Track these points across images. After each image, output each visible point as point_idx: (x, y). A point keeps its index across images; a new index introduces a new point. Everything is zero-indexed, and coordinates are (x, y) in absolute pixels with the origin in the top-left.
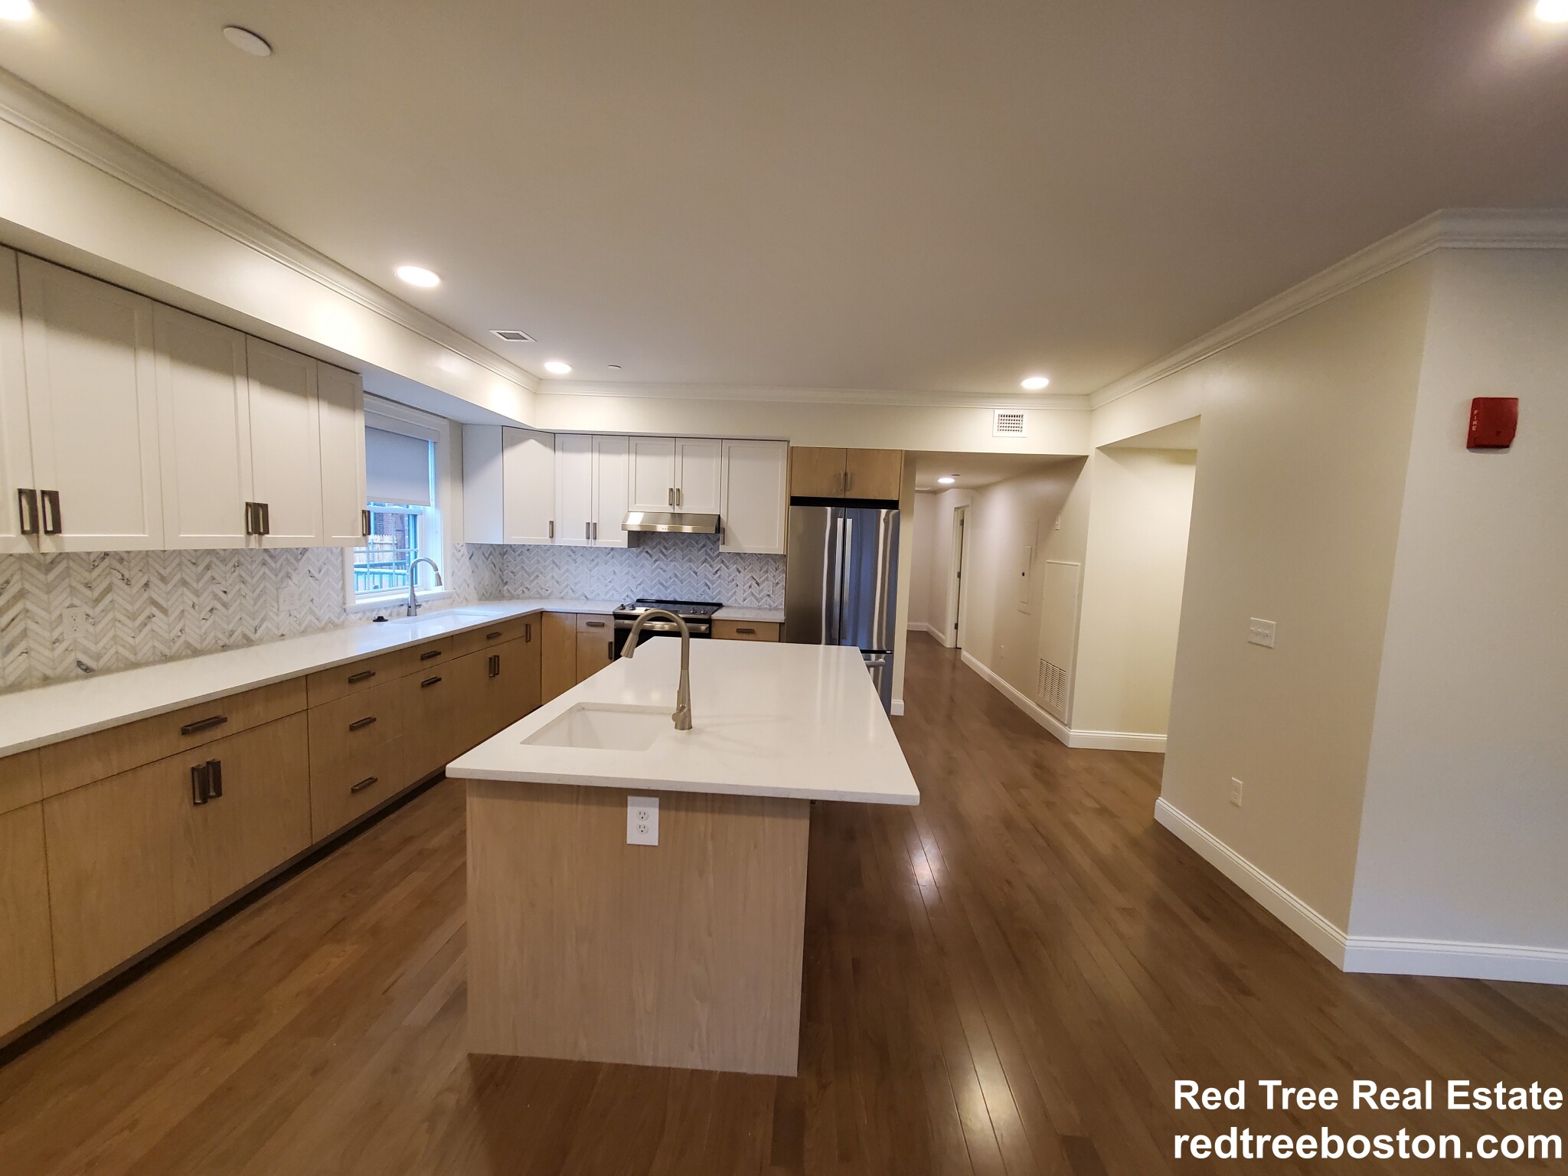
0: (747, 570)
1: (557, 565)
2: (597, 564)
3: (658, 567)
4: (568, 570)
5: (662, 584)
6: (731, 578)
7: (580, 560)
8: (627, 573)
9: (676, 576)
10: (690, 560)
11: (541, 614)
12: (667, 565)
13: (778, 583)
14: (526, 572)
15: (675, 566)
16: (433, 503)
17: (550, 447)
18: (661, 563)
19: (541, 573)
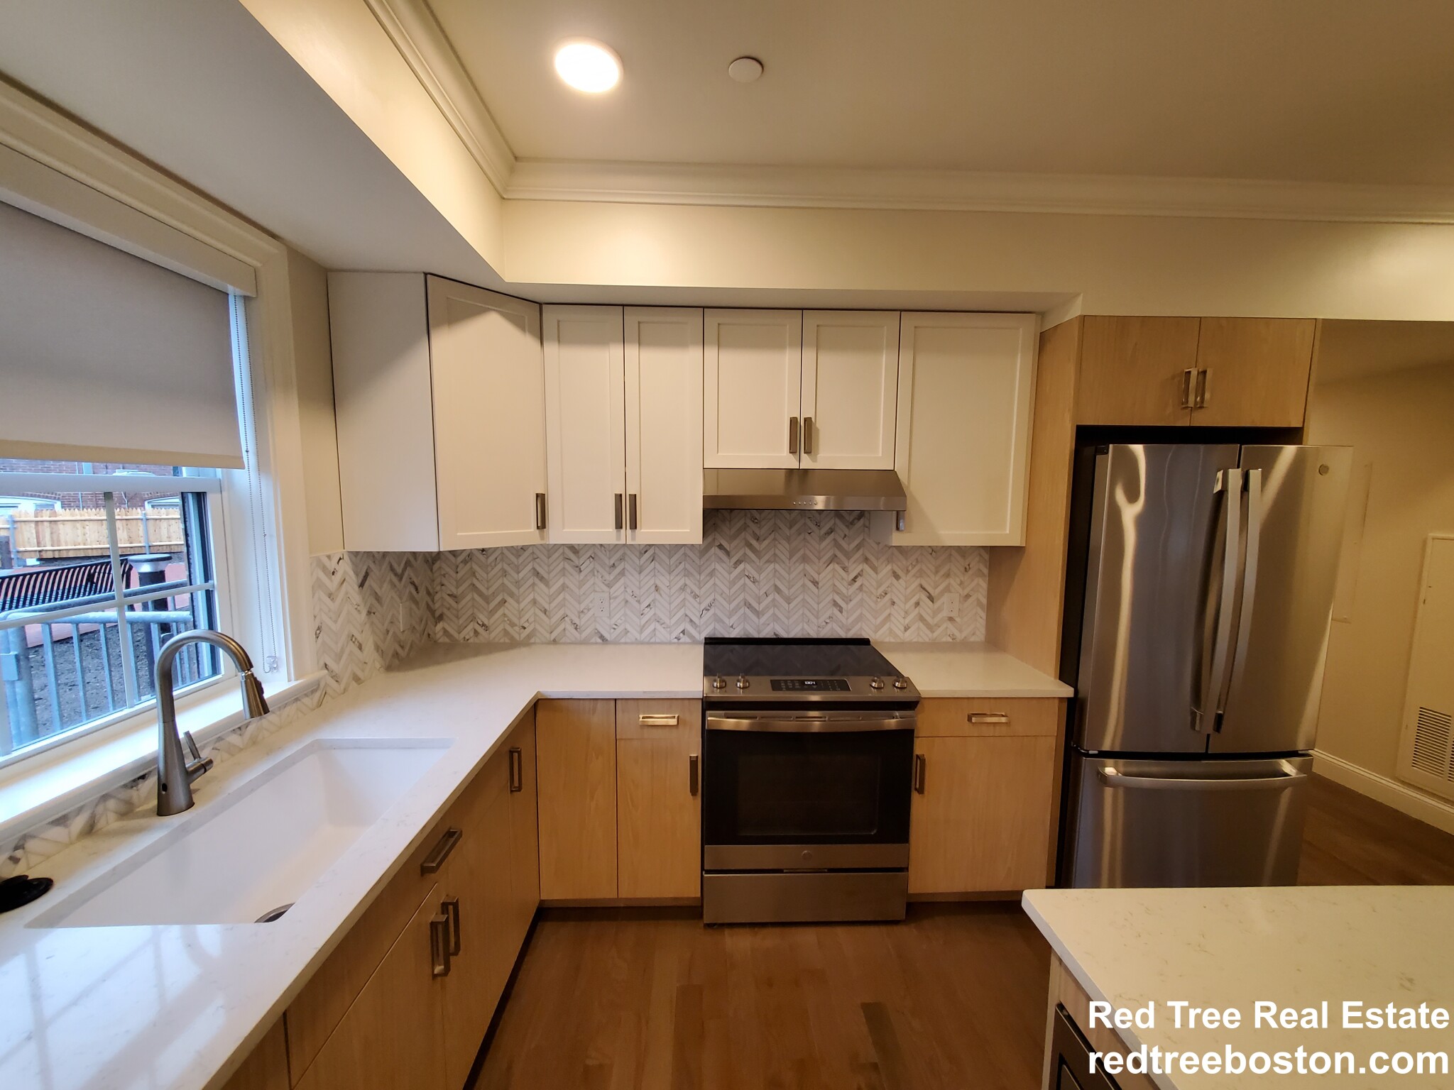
0: (913, 572)
1: (542, 579)
2: (622, 573)
3: (738, 578)
4: (564, 587)
5: (750, 606)
6: (880, 591)
7: (587, 566)
8: (683, 588)
9: (777, 589)
10: (805, 559)
11: (535, 708)
12: (760, 571)
13: (968, 596)
14: (481, 594)
15: (776, 571)
16: (250, 459)
17: (532, 332)
18: (748, 567)
19: (512, 595)
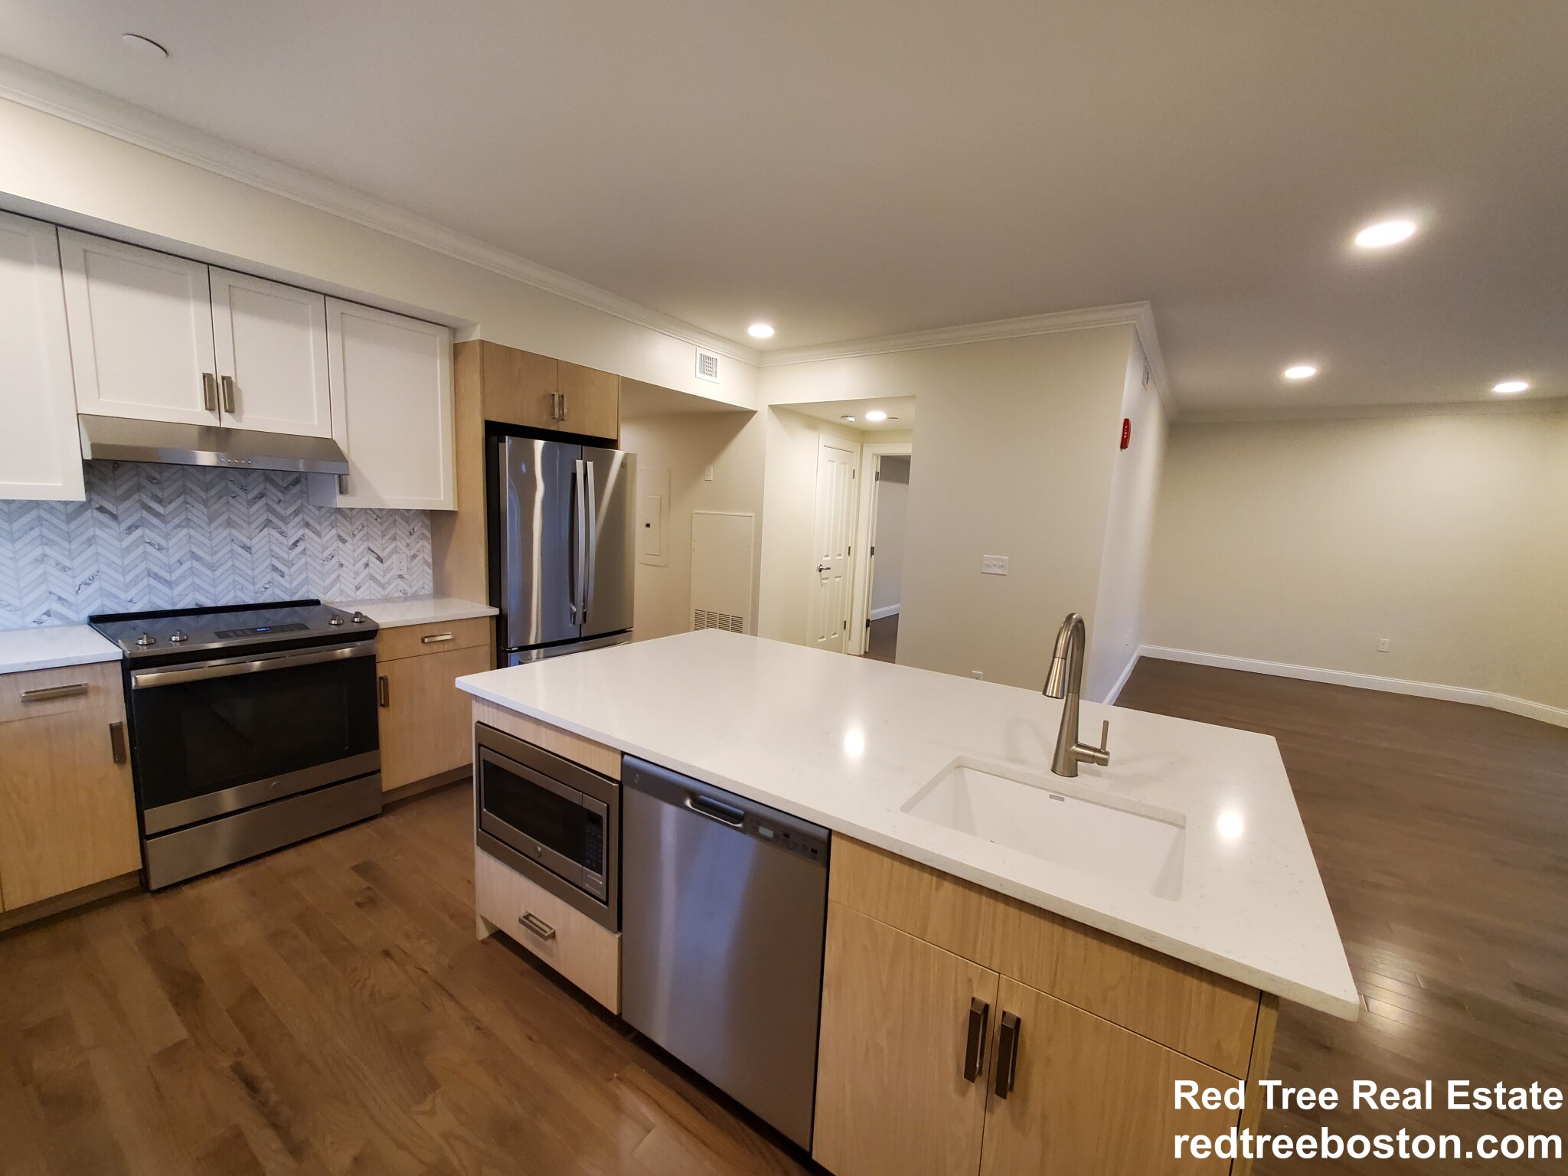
5: (156, 576)
6: (327, 553)
9: (194, 556)
10: (229, 523)
12: (167, 536)
13: (414, 556)
15: (190, 537)
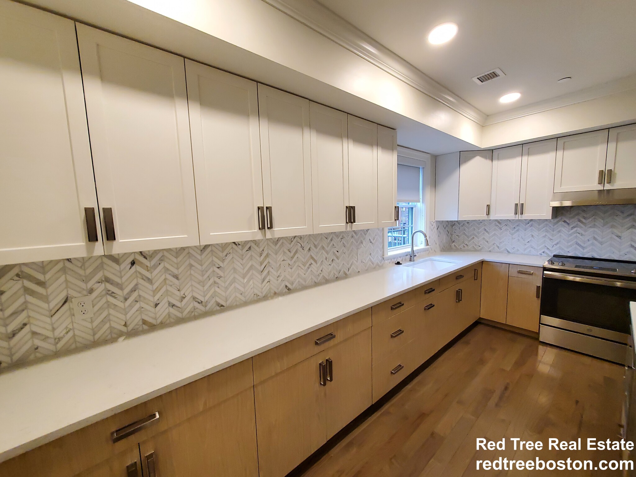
1: (487, 232)
2: (518, 230)
3: (574, 233)
4: (495, 234)
7: (504, 228)
8: (544, 237)
9: (595, 239)
10: (612, 226)
11: (482, 262)
14: (466, 235)
17: (489, 159)
19: (476, 236)
